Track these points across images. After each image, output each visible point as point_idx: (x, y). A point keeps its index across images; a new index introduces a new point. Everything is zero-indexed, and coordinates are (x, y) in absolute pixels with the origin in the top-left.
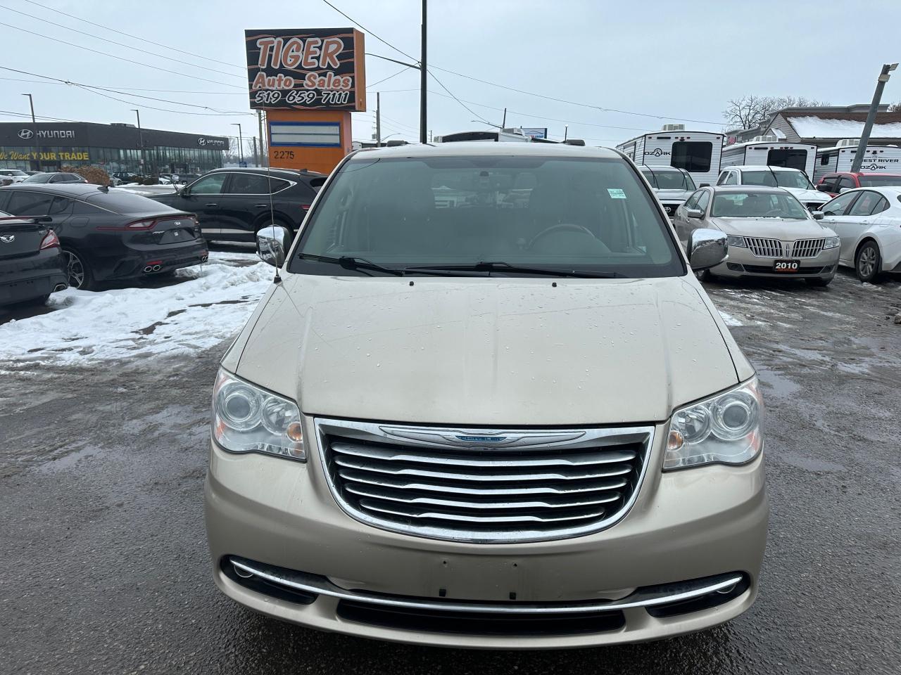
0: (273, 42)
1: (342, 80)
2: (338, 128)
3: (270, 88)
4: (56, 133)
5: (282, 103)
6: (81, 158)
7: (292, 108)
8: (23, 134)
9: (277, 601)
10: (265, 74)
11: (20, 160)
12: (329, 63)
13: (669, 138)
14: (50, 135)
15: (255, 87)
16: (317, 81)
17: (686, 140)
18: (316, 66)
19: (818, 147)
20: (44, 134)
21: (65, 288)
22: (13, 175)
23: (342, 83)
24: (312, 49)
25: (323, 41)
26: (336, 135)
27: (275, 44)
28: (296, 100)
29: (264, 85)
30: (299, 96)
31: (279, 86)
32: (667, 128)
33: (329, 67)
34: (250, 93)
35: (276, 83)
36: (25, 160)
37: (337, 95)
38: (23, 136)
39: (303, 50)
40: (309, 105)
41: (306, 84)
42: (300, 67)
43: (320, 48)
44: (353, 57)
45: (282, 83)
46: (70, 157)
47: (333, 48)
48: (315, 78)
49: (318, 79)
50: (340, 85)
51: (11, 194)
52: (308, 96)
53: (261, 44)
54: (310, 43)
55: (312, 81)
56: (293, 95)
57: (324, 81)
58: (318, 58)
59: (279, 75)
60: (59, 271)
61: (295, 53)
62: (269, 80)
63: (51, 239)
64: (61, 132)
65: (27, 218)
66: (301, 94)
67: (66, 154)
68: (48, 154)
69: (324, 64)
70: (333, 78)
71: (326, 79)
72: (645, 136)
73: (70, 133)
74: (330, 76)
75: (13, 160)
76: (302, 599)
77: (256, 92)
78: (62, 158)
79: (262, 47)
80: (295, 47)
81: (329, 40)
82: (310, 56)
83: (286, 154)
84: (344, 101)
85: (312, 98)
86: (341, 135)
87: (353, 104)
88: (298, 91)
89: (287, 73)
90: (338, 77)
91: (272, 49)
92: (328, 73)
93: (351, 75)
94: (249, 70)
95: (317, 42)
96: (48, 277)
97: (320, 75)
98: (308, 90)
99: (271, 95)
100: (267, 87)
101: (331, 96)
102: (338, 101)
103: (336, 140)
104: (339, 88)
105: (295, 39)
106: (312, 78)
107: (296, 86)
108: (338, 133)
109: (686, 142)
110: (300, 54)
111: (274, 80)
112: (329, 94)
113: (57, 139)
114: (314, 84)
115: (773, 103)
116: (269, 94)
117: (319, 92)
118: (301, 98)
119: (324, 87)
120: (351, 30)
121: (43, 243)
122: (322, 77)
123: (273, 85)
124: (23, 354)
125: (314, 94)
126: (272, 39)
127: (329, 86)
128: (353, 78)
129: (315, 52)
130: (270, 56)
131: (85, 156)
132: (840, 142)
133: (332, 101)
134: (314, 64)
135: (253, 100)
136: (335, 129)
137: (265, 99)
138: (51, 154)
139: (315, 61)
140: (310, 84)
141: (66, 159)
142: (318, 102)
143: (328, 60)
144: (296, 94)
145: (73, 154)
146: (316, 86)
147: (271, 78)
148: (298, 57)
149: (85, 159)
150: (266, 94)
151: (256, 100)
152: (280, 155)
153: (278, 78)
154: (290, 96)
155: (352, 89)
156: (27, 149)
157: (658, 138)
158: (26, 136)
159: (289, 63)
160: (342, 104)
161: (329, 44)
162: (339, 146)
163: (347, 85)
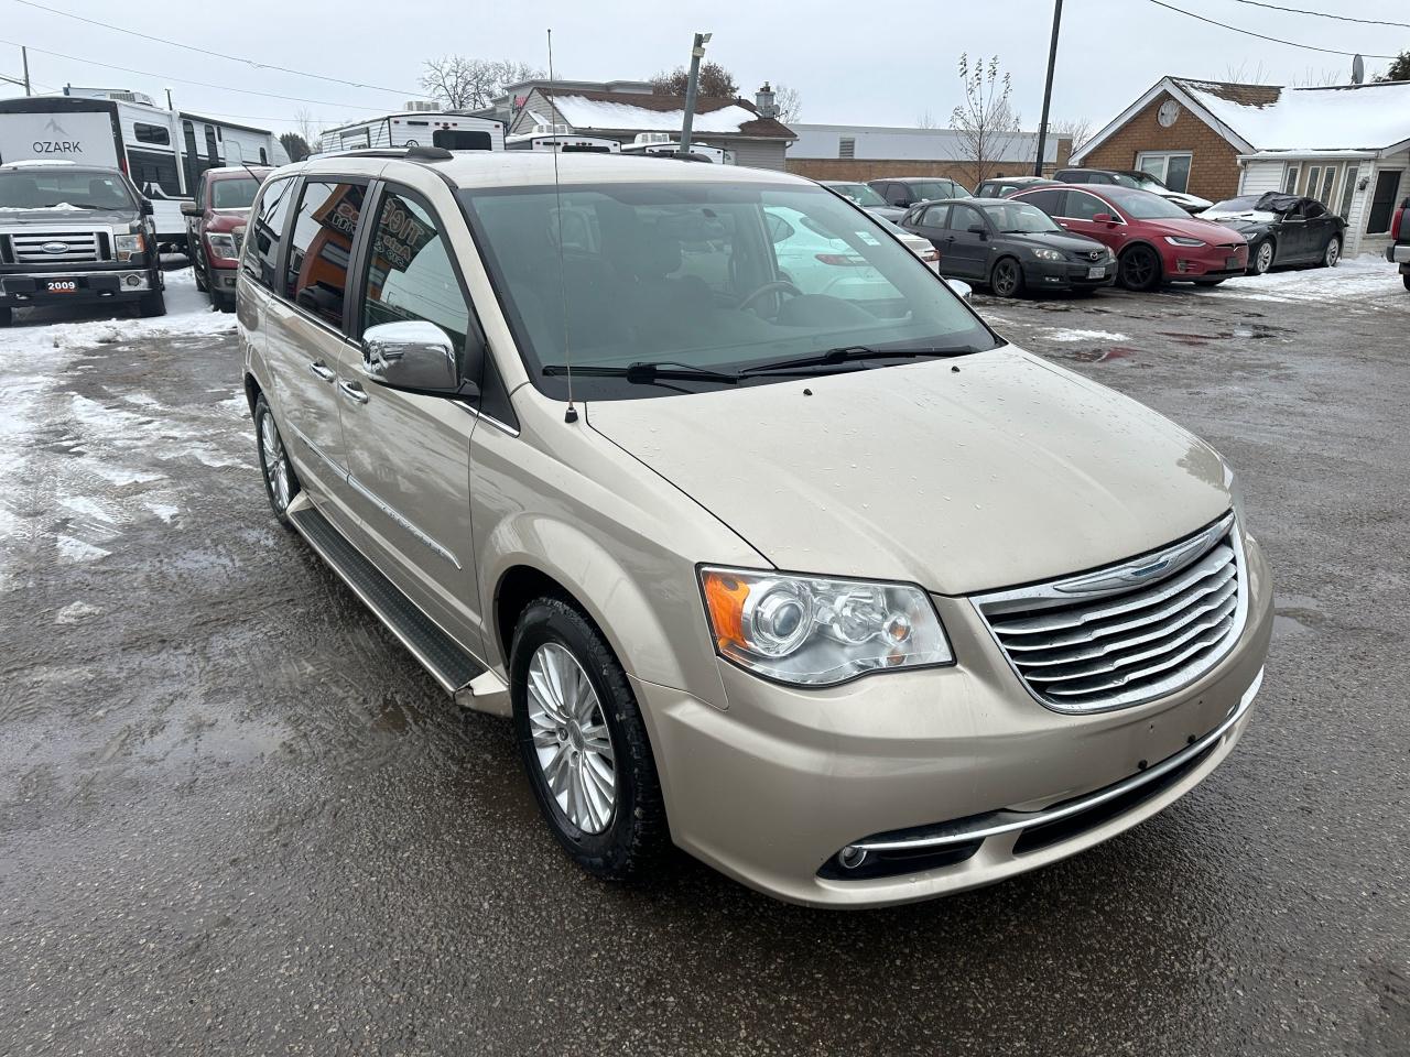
13: (427, 124)
17: (452, 128)
19: (621, 143)
32: (415, 106)
72: (388, 118)
76: (955, 856)
109: (452, 132)
115: (487, 70)
132: (639, 137)
157: (410, 123)
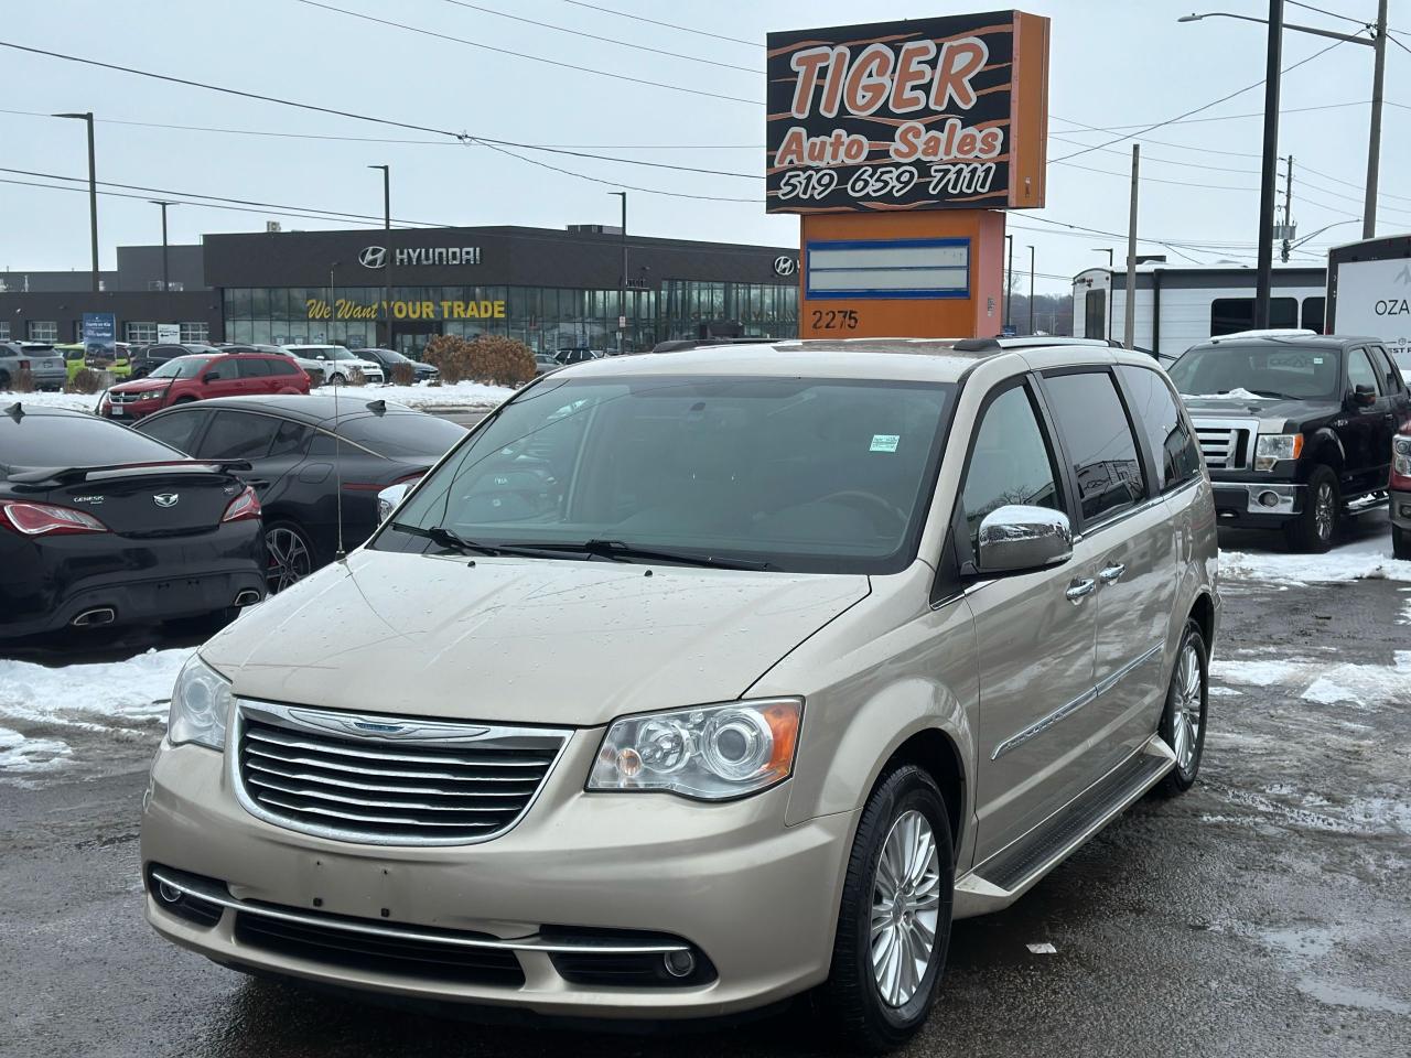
0: (826, 57)
1: (979, 136)
2: (964, 251)
3: (814, 164)
4: (441, 254)
5: (839, 197)
6: (489, 315)
7: (859, 209)
8: (369, 257)
9: (187, 923)
10: (803, 131)
11: (357, 320)
12: (951, 97)
14: (427, 258)
15: (781, 162)
16: (920, 143)
18: (921, 106)
20: (414, 256)
21: (260, 599)
22: (327, 358)
23: (979, 145)
24: (914, 67)
25: (939, 47)
26: (960, 268)
27: (832, 62)
28: (869, 189)
29: (800, 158)
30: (878, 180)
31: (834, 157)
33: (952, 108)
34: (769, 178)
35: (829, 150)
36: (365, 320)
37: (966, 173)
38: (369, 263)
39: (894, 71)
40: (902, 199)
41: (897, 151)
42: (884, 111)
43: (933, 64)
44: (1009, 81)
45: (842, 150)
46: (466, 310)
47: (962, 60)
48: (917, 134)
49: (925, 137)
50: (973, 149)
51: (212, 416)
52: (898, 178)
53: (799, 63)
54: (911, 54)
55: (911, 142)
56: (865, 176)
57: (938, 141)
58: (926, 88)
59: (837, 132)
60: (253, 564)
61: (875, 80)
62: (814, 145)
63: (246, 503)
64: (451, 250)
65: (212, 463)
66: (882, 173)
67: (456, 304)
68: (418, 304)
69: (938, 102)
70: (959, 133)
71: (943, 136)
73: (470, 253)
74: (953, 127)
75: (343, 320)
77: (783, 174)
78: (446, 316)
79: (802, 70)
80: (874, 65)
81: (955, 43)
82: (909, 85)
83: (839, 317)
84: (983, 186)
85: (907, 183)
86: (971, 268)
87: (1002, 193)
88: (875, 169)
89: (854, 126)
90: (971, 130)
91: (823, 72)
92: (949, 122)
93: (1004, 122)
94: (769, 124)
95: (925, 51)
96: (227, 575)
97: (928, 128)
98: (897, 165)
99: (814, 181)
100: (807, 162)
101: (952, 176)
102: (969, 187)
103: (958, 280)
104: (971, 156)
105: (877, 46)
106: (910, 136)
107: (872, 155)
108: (965, 264)
110: (886, 80)
111: (823, 144)
112: (947, 172)
113: (440, 266)
114: (913, 149)
116: (809, 178)
117: (923, 167)
118: (881, 184)
119: (936, 154)
120: (1007, 17)
121: (228, 512)
122: (933, 133)
123: (821, 157)
124: (144, 705)
125: (912, 174)
126: (826, 49)
127: (948, 152)
128: (1006, 130)
129: (921, 74)
130: (819, 90)
131: (497, 309)
133: (954, 188)
134: (916, 101)
135: (772, 193)
136: (958, 255)
137: (800, 189)
138: (425, 304)
139: (921, 94)
140: (905, 149)
141: (456, 316)
142: (920, 191)
143: (950, 90)
144: (871, 176)
145: (472, 304)
146: (919, 155)
147: (817, 140)
148: (881, 87)
149: (497, 315)
150: (803, 176)
151: (780, 193)
152: (827, 319)
153: (832, 139)
154: (858, 179)
155: (1003, 158)
156: (375, 293)
158: (373, 262)
159: (860, 102)
160: (976, 193)
161: (953, 52)
162: (963, 294)
163: (992, 148)
